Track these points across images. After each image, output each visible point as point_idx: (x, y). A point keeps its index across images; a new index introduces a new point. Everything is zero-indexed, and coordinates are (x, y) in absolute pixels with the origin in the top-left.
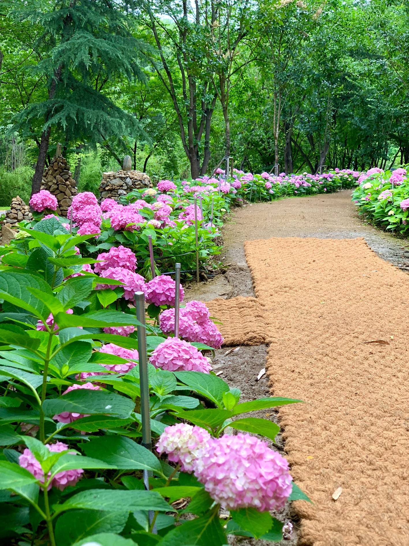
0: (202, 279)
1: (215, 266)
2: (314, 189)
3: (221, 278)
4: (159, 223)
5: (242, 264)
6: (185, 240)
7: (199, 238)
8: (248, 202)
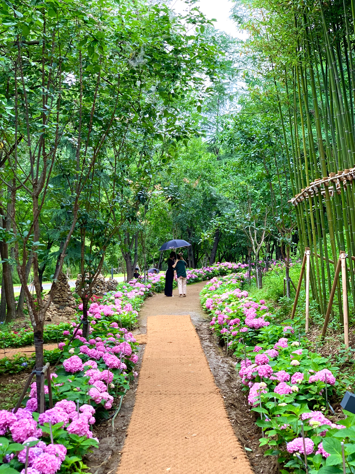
0: (132, 330)
1: (136, 326)
2: (200, 279)
3: (138, 330)
4: (118, 313)
5: (145, 325)
6: (127, 318)
7: (131, 318)
8: (156, 293)
